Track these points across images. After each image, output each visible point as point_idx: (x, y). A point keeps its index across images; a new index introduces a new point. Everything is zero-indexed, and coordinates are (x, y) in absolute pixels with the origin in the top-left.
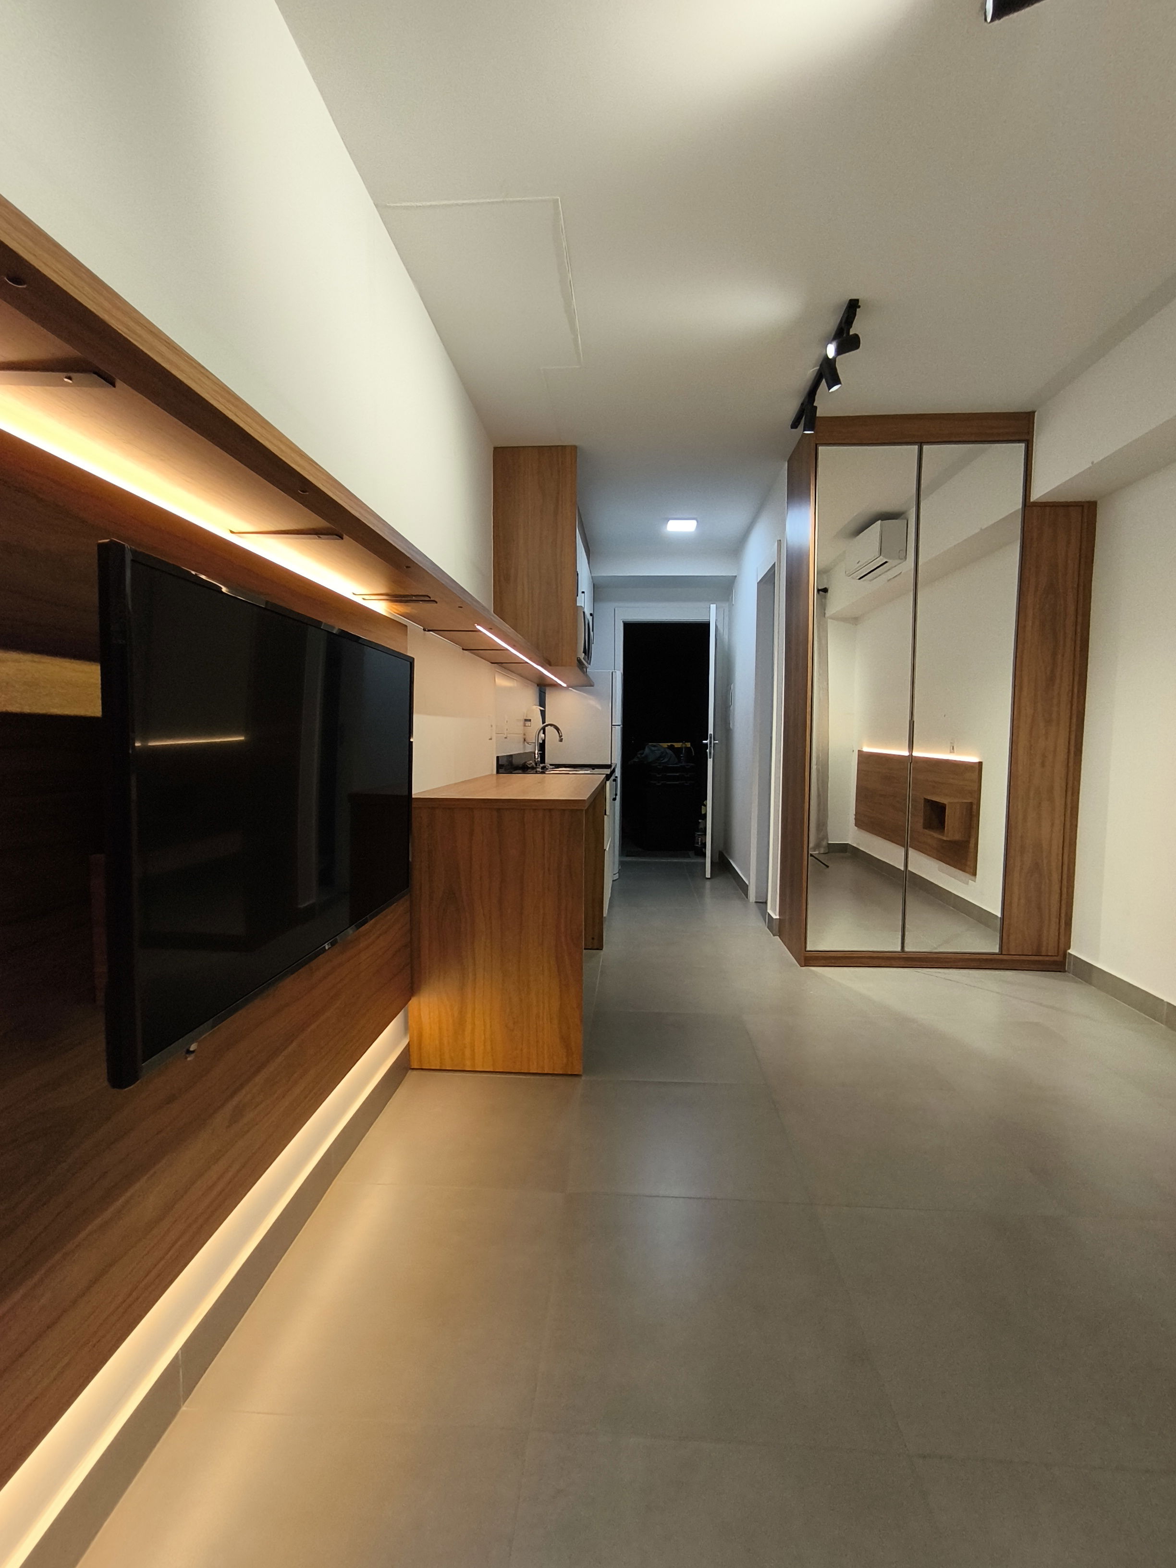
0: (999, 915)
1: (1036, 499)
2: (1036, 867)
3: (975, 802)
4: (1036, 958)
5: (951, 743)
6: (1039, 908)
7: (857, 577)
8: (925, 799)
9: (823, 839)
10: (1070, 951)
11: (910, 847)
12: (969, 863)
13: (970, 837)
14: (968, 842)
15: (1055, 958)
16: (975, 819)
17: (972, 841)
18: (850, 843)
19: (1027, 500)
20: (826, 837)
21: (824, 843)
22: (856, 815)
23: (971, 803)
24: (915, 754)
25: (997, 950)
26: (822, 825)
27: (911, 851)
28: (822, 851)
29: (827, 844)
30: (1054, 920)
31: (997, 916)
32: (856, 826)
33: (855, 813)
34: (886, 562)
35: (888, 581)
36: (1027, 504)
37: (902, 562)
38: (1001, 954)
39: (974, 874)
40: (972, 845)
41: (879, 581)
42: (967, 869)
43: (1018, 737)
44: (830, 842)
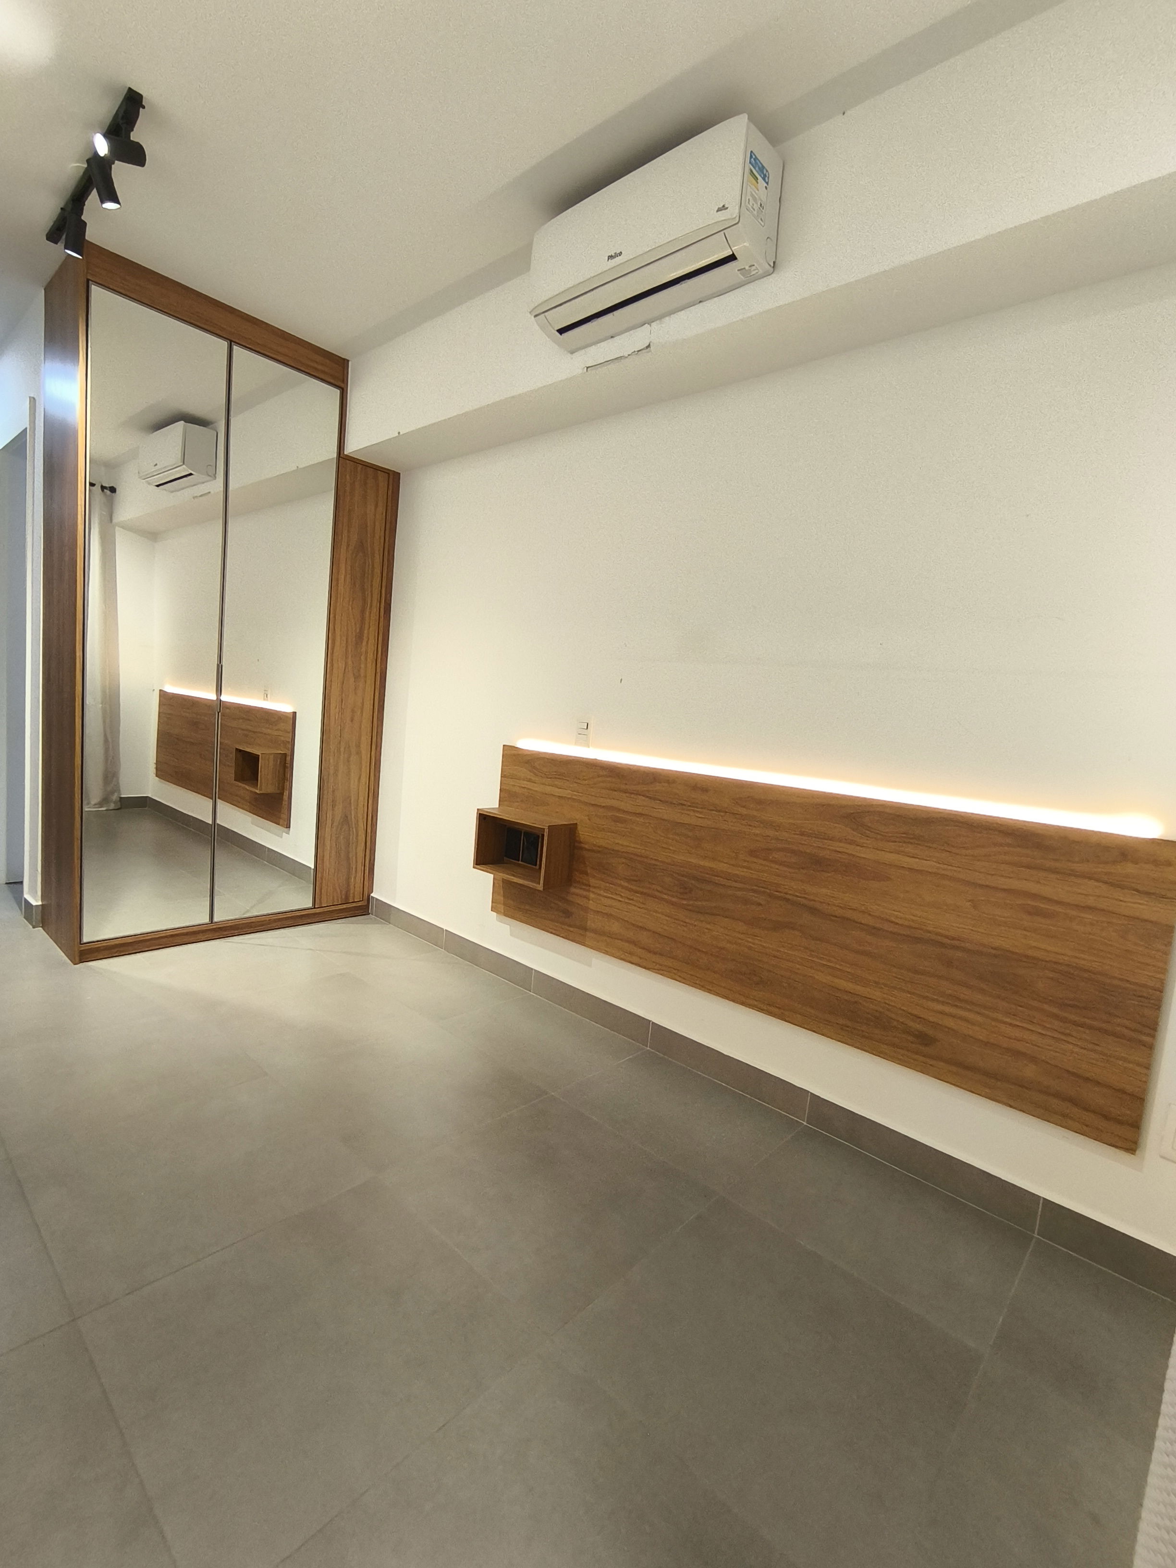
0: (313, 867)
1: (350, 453)
2: (346, 819)
3: (289, 753)
4: (344, 906)
5: (265, 690)
6: (348, 858)
7: (155, 482)
8: (237, 749)
9: (112, 793)
10: (372, 895)
11: (219, 798)
12: (282, 816)
13: (283, 789)
14: (282, 794)
15: (360, 904)
16: (288, 770)
17: (286, 793)
18: (150, 795)
19: (342, 453)
20: (117, 789)
21: (115, 797)
22: (156, 764)
23: (285, 755)
24: (225, 698)
25: (310, 905)
26: (111, 776)
27: (219, 801)
28: (112, 806)
29: (119, 799)
30: (360, 867)
31: (310, 868)
32: (157, 776)
33: (155, 762)
34: (191, 474)
35: (194, 498)
36: (341, 456)
37: (210, 481)
38: (315, 908)
39: (288, 826)
40: (285, 797)
41: (184, 495)
42: (281, 822)
43: (330, 691)
44: (122, 796)
